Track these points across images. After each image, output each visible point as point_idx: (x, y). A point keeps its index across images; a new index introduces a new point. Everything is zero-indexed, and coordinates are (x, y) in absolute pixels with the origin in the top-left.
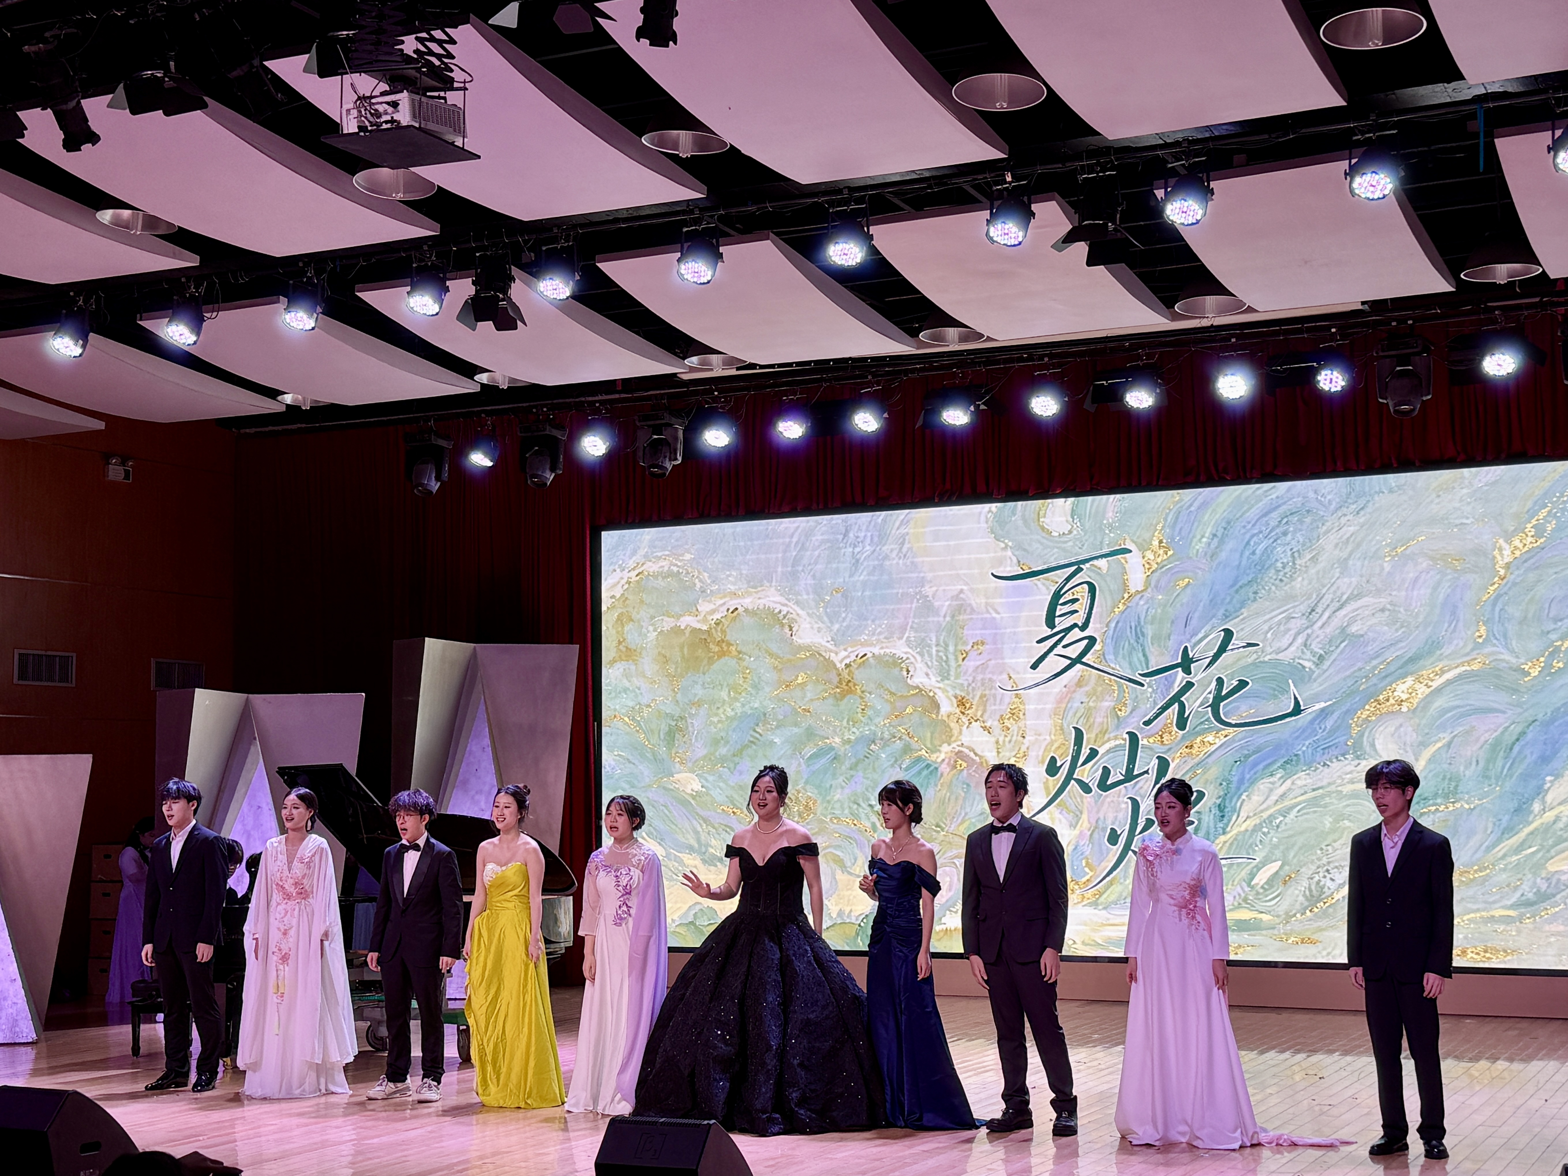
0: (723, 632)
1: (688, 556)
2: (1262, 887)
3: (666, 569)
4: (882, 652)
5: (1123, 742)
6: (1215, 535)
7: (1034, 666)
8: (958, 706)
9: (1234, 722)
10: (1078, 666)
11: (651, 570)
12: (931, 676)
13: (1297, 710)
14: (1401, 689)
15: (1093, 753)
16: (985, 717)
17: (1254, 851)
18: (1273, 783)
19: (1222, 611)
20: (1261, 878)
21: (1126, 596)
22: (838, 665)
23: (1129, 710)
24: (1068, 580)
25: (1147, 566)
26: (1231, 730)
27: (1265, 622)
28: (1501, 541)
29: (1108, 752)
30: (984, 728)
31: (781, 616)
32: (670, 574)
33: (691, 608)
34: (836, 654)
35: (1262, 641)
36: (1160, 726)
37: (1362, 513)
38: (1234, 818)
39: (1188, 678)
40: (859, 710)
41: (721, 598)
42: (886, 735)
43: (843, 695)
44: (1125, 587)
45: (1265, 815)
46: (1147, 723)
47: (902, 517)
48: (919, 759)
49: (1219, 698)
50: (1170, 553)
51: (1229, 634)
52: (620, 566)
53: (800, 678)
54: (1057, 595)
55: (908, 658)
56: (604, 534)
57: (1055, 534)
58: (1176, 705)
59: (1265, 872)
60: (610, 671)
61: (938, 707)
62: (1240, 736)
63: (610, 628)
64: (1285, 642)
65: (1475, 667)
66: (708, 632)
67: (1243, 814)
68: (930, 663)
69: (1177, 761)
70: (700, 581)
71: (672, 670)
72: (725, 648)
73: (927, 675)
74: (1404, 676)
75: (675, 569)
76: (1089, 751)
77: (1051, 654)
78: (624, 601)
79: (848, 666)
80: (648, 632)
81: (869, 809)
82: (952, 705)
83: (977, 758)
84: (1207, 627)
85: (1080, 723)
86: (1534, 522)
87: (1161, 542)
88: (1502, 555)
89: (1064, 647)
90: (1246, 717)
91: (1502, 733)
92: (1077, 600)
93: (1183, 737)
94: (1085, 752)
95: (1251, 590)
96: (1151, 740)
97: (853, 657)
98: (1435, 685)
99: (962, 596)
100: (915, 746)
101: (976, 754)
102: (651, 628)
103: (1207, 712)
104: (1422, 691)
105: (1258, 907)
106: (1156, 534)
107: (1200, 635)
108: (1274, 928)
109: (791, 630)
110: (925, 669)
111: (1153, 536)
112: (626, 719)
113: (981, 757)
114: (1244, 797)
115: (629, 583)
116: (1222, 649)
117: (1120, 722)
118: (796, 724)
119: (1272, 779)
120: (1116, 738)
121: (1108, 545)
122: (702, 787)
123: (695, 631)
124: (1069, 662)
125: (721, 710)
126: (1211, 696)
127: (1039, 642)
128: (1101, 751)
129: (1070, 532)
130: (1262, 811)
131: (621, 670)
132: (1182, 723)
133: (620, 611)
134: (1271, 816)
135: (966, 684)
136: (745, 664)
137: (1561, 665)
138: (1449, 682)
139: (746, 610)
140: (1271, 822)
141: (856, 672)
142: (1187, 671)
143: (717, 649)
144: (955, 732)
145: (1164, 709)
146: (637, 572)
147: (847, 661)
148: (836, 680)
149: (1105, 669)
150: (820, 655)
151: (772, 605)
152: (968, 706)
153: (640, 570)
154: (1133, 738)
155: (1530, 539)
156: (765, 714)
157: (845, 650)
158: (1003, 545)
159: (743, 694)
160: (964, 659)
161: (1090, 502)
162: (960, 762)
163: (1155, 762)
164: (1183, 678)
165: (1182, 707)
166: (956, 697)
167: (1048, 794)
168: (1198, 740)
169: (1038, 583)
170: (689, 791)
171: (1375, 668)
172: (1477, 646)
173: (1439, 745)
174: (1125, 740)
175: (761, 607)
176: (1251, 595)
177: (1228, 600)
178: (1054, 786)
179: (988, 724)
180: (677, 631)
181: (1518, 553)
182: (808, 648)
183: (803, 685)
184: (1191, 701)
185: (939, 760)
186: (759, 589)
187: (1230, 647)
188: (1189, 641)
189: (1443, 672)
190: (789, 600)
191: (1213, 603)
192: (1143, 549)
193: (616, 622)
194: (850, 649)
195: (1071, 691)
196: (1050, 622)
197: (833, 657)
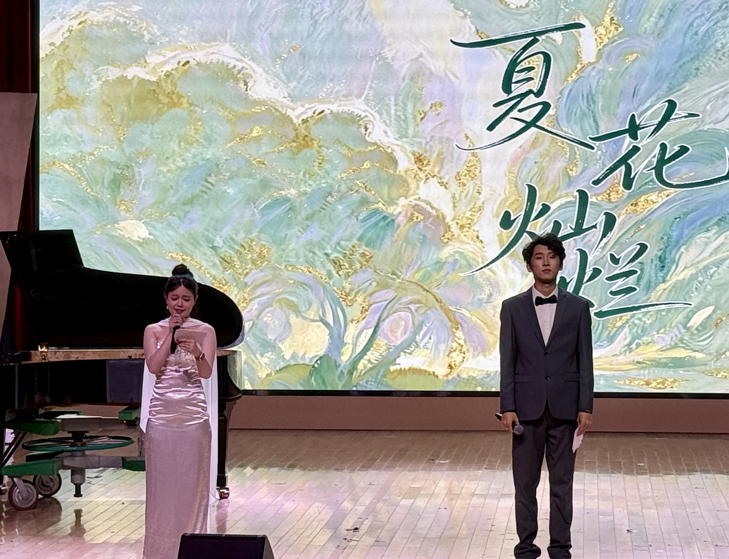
0: (174, 84)
2: (697, 329)
3: (111, 19)
4: (340, 109)
5: (573, 199)
6: (662, 16)
7: (491, 128)
8: (416, 162)
9: (675, 183)
10: (533, 129)
11: (95, 19)
12: (389, 133)
15: (546, 209)
16: (442, 174)
17: (691, 297)
18: (708, 238)
19: (667, 84)
20: (697, 319)
21: (579, 66)
22: (295, 121)
23: (579, 170)
24: (525, 49)
25: (599, 40)
26: (672, 190)
27: (705, 95)
29: (559, 207)
30: (441, 184)
31: (235, 71)
32: (116, 24)
33: (139, 59)
34: (293, 109)
35: (702, 113)
36: (609, 185)
38: (674, 268)
39: (635, 143)
40: (316, 164)
41: (171, 51)
42: (343, 188)
43: (299, 149)
44: (578, 59)
45: (701, 266)
46: (596, 182)
48: (376, 212)
49: (662, 161)
50: (620, 29)
51: (672, 105)
52: (60, 14)
53: (255, 132)
54: (514, 63)
55: (366, 116)
57: (513, 6)
58: (624, 166)
59: (700, 315)
60: (49, 118)
61: (395, 162)
62: (681, 196)
63: (49, 75)
64: (722, 113)
66: (157, 83)
67: (681, 265)
68: (388, 122)
69: (622, 217)
70: (149, 33)
71: (118, 120)
72: (176, 100)
73: (386, 132)
75: (122, 20)
76: (541, 207)
77: (508, 118)
78: (65, 50)
79: (305, 121)
80: (91, 80)
81: (325, 257)
82: (410, 161)
83: (434, 212)
84: (653, 98)
85: (533, 181)
87: (612, 19)
89: (520, 111)
90: (686, 179)
92: (532, 68)
93: (629, 197)
94: (538, 207)
95: (694, 67)
96: (600, 198)
97: (310, 113)
99: (421, 59)
100: (372, 199)
101: (433, 208)
102: (94, 77)
103: (651, 173)
105: (692, 347)
106: (608, 11)
107: (647, 105)
108: (706, 365)
109: (246, 84)
110: (383, 127)
111: (605, 13)
112: (66, 166)
113: (437, 210)
114: (682, 249)
115: (70, 31)
116: (666, 118)
117: (570, 181)
118: (250, 176)
119: (708, 234)
120: (567, 195)
121: (563, 19)
122: (150, 234)
123: (143, 82)
124: (524, 125)
125: (171, 160)
126: (655, 160)
127: (496, 105)
128: (553, 207)
129: (527, 5)
130: (698, 262)
131: (61, 117)
132: (628, 183)
133: (60, 58)
134: (705, 267)
135: (424, 141)
136: (196, 116)
139: (198, 64)
140: (706, 272)
141: (313, 127)
142: (634, 137)
143: (166, 100)
144: (413, 186)
145: (612, 170)
146: (79, 21)
147: (304, 117)
148: (292, 135)
149: (559, 132)
150: (276, 109)
151: (226, 60)
152: (425, 163)
153: (83, 19)
154: (583, 196)
156: (217, 165)
157: (303, 106)
158: (462, 14)
159: (195, 145)
160: (422, 119)
162: (417, 214)
163: (602, 218)
164: (630, 143)
165: (629, 169)
166: (414, 154)
167: (502, 245)
168: (643, 198)
169: (497, 52)
170: (136, 239)
174: (575, 197)
175: (215, 61)
176: (694, 72)
177: (672, 74)
178: (508, 237)
179: (445, 181)
180: (123, 81)
182: (263, 103)
183: (257, 139)
184: (637, 163)
185: (396, 212)
186: (213, 44)
187: (673, 117)
188: (636, 110)
190: (243, 55)
191: (659, 76)
192: (595, 25)
193: (56, 69)
194: (307, 106)
195: (525, 151)
196: (507, 88)
197: (290, 112)
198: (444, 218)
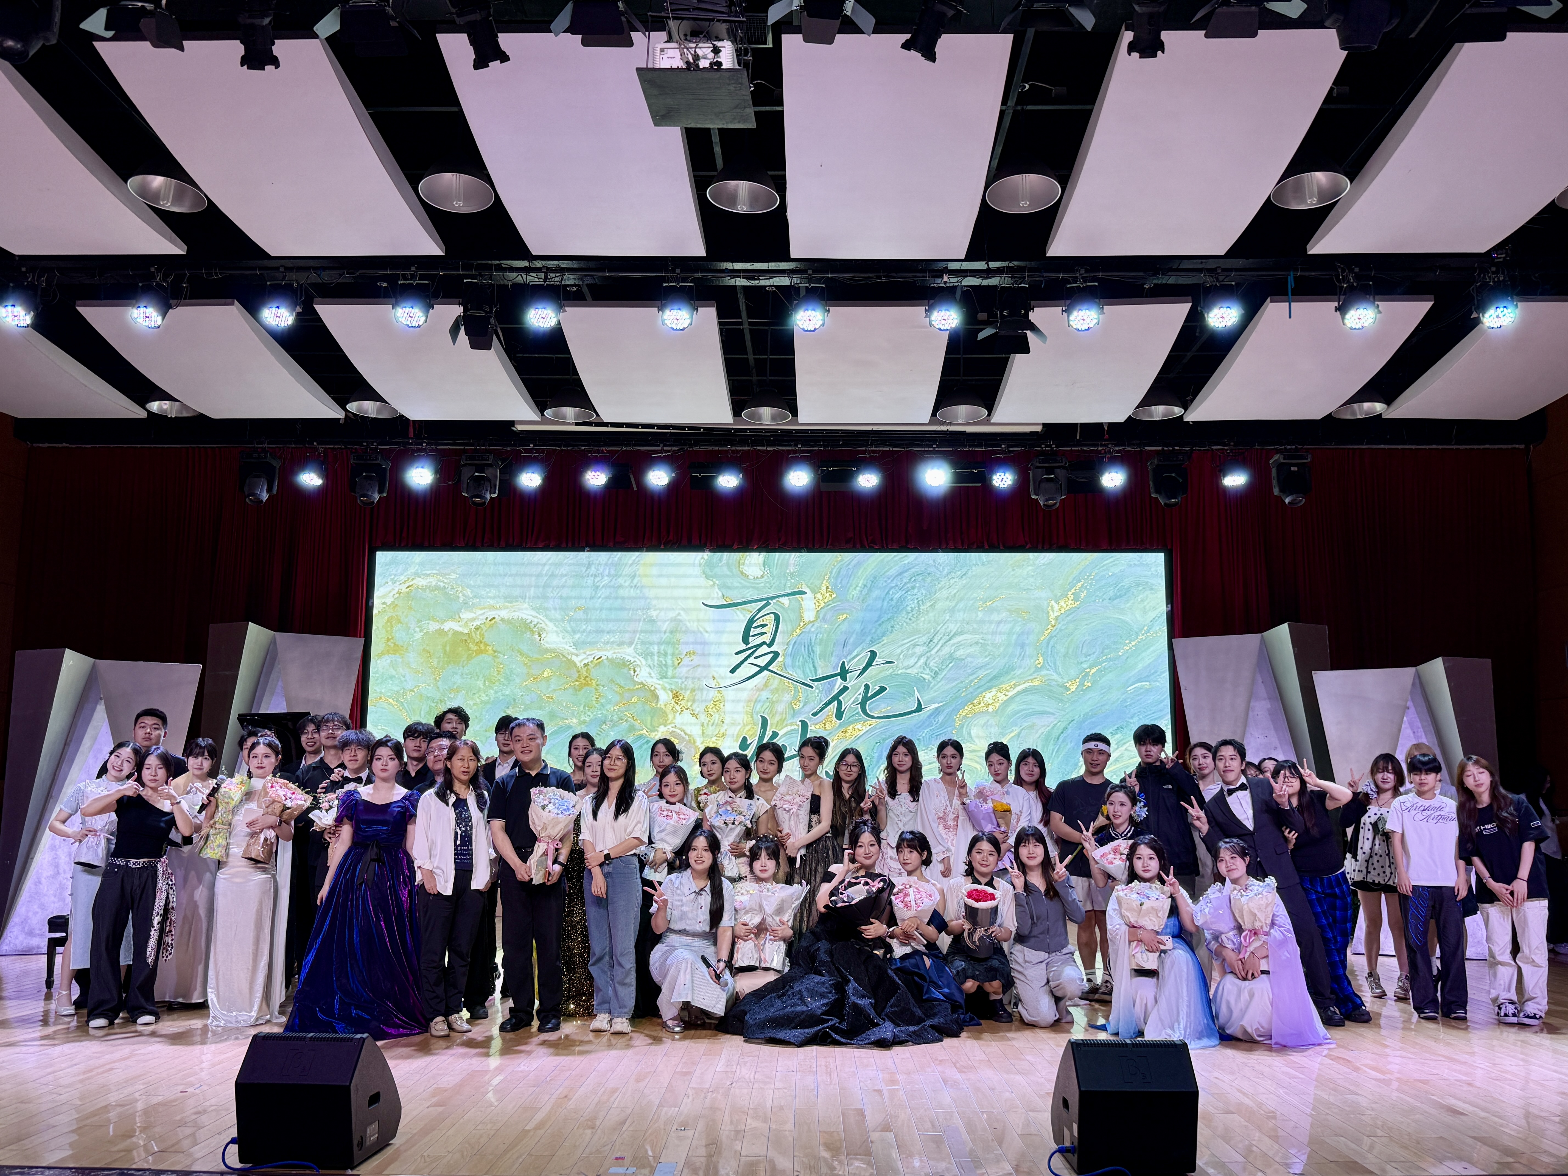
0: (482, 635)
1: (453, 576)
3: (434, 583)
4: (615, 656)
5: (796, 727)
6: (865, 586)
7: (733, 671)
8: (673, 698)
9: (876, 715)
10: (766, 672)
11: (420, 584)
12: (653, 675)
13: (919, 709)
14: (989, 696)
16: (694, 707)
19: (869, 638)
21: (802, 624)
22: (578, 664)
23: (802, 705)
24: (760, 610)
25: (817, 604)
26: (874, 721)
27: (899, 647)
28: (1053, 602)
29: (786, 734)
30: (693, 715)
31: (532, 625)
32: (437, 588)
33: (454, 616)
34: (577, 656)
35: (897, 660)
36: (824, 716)
37: (964, 577)
39: (845, 684)
40: (594, 699)
41: (481, 609)
42: (615, 718)
43: (581, 687)
44: (801, 618)
46: (814, 714)
47: (634, 558)
48: (641, 737)
49: (865, 699)
50: (834, 596)
51: (873, 654)
52: (392, 580)
53: (546, 673)
54: (751, 622)
55: (635, 661)
56: (379, 554)
57: (751, 577)
58: (836, 702)
60: (379, 662)
61: (657, 698)
62: (880, 725)
63: (380, 627)
64: (912, 661)
65: (1036, 683)
66: (469, 635)
68: (652, 666)
69: (835, 742)
70: (463, 595)
71: (435, 663)
72: (483, 648)
73: (650, 674)
74: (990, 688)
75: (442, 584)
77: (746, 663)
78: (394, 607)
79: (586, 665)
80: (415, 632)
82: (669, 697)
83: (687, 737)
84: (859, 649)
85: (766, 713)
86: (1073, 591)
87: (827, 588)
88: (1053, 611)
89: (756, 658)
90: (885, 712)
91: (1053, 728)
92: (765, 625)
93: (840, 725)
95: (890, 625)
97: (590, 659)
98: (1010, 694)
99: (679, 617)
100: (637, 726)
101: (686, 734)
102: (417, 629)
103: (858, 708)
104: (1002, 697)
106: (824, 582)
107: (855, 653)
109: (540, 636)
110: (648, 669)
111: (822, 583)
112: (391, 700)
113: (689, 735)
115: (400, 593)
116: (869, 664)
117: (795, 713)
118: (540, 708)
120: (792, 724)
121: (789, 587)
123: (456, 633)
124: (758, 669)
125: (477, 695)
126: (861, 697)
127: (737, 654)
128: (781, 733)
129: (762, 577)
131: (389, 661)
132: (839, 715)
133: (390, 614)
135: (680, 681)
136: (498, 660)
137: (1089, 684)
138: (1019, 693)
139: (502, 620)
141: (593, 670)
142: (844, 679)
143: (475, 648)
144: (670, 717)
145: (827, 704)
146: (407, 585)
147: (586, 662)
148: (576, 676)
149: (785, 675)
150: (564, 656)
151: (525, 616)
152: (681, 698)
153: (410, 584)
154: (804, 724)
155: (1070, 602)
156: (515, 700)
157: (585, 653)
158: (711, 583)
159: (497, 684)
160: (679, 664)
161: (776, 556)
164: (841, 684)
165: (840, 704)
166: (672, 691)
168: (851, 727)
169: (738, 612)
171: (971, 681)
172: (1037, 670)
173: (1012, 734)
174: (798, 726)
175: (515, 618)
176: (890, 629)
177: (873, 631)
179: (696, 713)
180: (441, 632)
181: (1063, 611)
182: (553, 651)
183: (548, 679)
184: (846, 699)
186: (515, 604)
187: (874, 663)
188: (846, 658)
189: (1015, 685)
190: (539, 613)
191: (863, 633)
192: (814, 592)
193: (386, 623)
194: (588, 653)
195: (759, 690)
196: (746, 640)
197: (574, 658)
198: (695, 742)
